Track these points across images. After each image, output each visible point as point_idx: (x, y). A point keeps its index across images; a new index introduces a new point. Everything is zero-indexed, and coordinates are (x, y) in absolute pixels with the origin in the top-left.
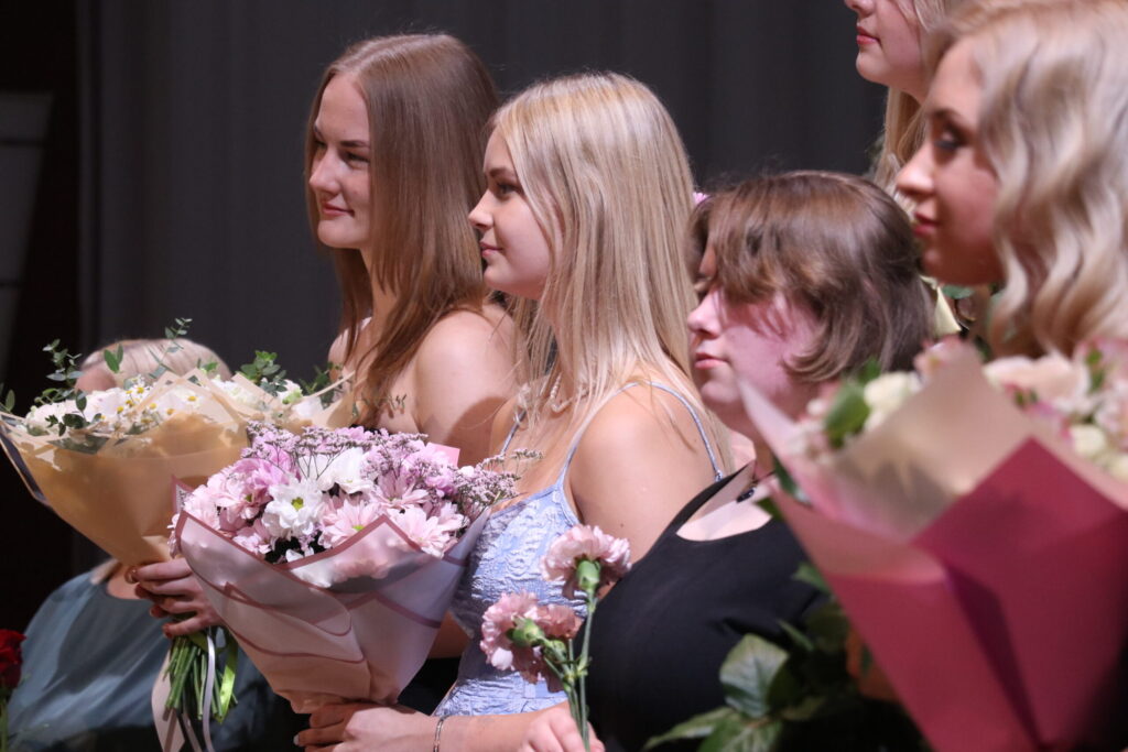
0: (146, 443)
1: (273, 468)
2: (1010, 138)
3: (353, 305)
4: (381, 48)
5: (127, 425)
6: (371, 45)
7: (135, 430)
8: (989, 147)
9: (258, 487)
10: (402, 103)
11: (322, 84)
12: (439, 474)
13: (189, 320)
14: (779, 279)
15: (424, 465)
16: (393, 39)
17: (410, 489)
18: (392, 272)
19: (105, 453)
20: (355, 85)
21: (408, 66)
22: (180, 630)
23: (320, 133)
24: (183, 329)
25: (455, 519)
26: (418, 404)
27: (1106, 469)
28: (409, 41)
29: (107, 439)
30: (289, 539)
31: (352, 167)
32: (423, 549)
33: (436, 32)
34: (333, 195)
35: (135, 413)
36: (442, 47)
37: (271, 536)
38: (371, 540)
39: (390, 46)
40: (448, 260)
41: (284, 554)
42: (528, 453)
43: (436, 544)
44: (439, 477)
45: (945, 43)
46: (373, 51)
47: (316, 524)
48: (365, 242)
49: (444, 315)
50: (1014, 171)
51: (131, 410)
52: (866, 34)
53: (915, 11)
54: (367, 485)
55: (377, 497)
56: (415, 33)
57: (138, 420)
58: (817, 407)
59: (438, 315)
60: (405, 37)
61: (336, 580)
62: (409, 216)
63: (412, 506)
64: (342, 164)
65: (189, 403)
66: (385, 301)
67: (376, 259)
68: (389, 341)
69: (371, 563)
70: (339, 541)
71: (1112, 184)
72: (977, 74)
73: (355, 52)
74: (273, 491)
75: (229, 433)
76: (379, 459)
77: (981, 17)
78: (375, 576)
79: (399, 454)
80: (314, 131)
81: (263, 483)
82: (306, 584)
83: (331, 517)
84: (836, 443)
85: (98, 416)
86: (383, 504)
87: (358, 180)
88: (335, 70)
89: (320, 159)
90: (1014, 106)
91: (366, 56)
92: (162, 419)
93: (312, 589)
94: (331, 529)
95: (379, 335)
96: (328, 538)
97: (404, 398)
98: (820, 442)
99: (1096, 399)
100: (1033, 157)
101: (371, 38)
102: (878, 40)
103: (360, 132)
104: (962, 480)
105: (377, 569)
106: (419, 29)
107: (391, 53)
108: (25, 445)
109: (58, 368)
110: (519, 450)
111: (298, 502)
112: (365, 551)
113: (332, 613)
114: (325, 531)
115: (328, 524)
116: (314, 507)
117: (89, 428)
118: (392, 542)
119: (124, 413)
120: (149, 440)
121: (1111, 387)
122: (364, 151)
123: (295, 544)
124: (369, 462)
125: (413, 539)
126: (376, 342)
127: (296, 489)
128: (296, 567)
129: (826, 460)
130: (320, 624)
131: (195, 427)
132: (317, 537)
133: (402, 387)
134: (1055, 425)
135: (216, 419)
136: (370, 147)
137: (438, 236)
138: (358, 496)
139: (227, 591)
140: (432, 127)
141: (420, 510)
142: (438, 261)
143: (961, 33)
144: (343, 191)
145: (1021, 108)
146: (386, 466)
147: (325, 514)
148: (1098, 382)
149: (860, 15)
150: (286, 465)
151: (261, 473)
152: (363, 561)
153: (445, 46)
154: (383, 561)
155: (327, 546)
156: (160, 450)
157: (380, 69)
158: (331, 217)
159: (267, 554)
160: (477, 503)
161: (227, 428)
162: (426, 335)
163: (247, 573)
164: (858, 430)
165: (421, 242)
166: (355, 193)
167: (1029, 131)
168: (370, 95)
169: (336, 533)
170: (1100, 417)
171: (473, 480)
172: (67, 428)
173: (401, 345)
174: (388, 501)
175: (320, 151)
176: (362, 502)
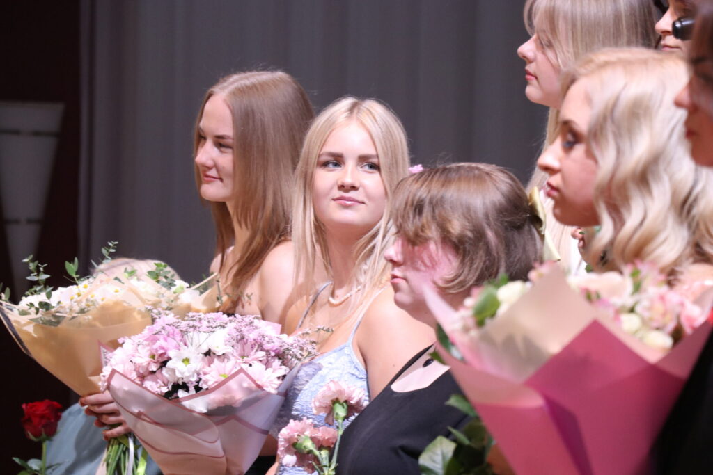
0: (88, 319)
1: (169, 339)
2: (607, 140)
3: (222, 237)
4: (241, 79)
5: (77, 308)
6: (235, 77)
7: (82, 311)
8: (594, 145)
9: (161, 352)
10: (253, 112)
11: (205, 100)
12: (273, 342)
13: (116, 243)
14: (433, 233)
15: (263, 336)
16: (248, 74)
17: (254, 350)
18: (246, 216)
19: (63, 326)
20: (225, 100)
21: (257, 90)
22: (112, 434)
23: (203, 131)
24: (113, 248)
25: (281, 369)
26: (261, 299)
27: (641, 339)
28: (259, 75)
29: (65, 317)
30: (181, 383)
31: (222, 152)
32: (265, 388)
33: (275, 70)
34: (210, 168)
35: (81, 301)
36: (278, 79)
37: (168, 381)
38: (233, 384)
39: (247, 78)
40: (281, 208)
41: (177, 392)
42: (325, 329)
43: (272, 385)
44: (273, 344)
45: (571, 80)
46: (237, 81)
47: (198, 374)
48: (229, 198)
49: (278, 243)
50: (607, 160)
51: (79, 299)
52: (530, 74)
53: (558, 61)
54: (228, 350)
55: (234, 356)
56: (261, 70)
57: (83, 305)
58: (469, 302)
59: (274, 242)
60: (257, 73)
61: (210, 408)
62: (257, 180)
63: (255, 362)
64: (216, 150)
65: (115, 294)
66: (242, 234)
67: (236, 208)
68: (245, 259)
69: (233, 397)
70: (213, 384)
71: (665, 170)
72: (588, 100)
73: (225, 81)
74: (171, 354)
75: (140, 312)
76: (235, 333)
77: (592, 66)
78: (234, 406)
79: (248, 331)
80: (199, 129)
81: (163, 348)
82: (191, 411)
83: (207, 369)
84: (480, 324)
85: (59, 303)
86: (238, 361)
87: (226, 160)
88: (212, 92)
89: (202, 147)
90: (609, 121)
91: (232, 83)
92: (98, 304)
93: (194, 414)
94: (207, 377)
95: (238, 256)
96: (206, 382)
97: (252, 294)
98: (471, 322)
99: (636, 297)
100: (619, 151)
101: (235, 73)
102: (536, 78)
103: (227, 130)
104: (554, 345)
105: (237, 401)
106: (265, 68)
107: (248, 82)
108: (16, 321)
109: (33, 273)
110: (319, 327)
111: (186, 360)
112: (229, 391)
113: (207, 428)
114: (204, 378)
115: (205, 374)
116: (197, 363)
117: (53, 310)
118: (245, 385)
119: (75, 300)
120: (90, 317)
121: (645, 291)
122: (230, 141)
123: (185, 387)
124: (229, 335)
125: (259, 382)
126: (237, 260)
127: (186, 352)
128: (185, 400)
129: (474, 333)
130: (198, 435)
131: (118, 309)
132: (198, 382)
133: (252, 289)
134: (611, 313)
135: (131, 303)
136: (233, 139)
137: (275, 194)
138: (223, 357)
139: (139, 416)
140: (271, 126)
141: (260, 364)
142: (274, 210)
143: (580, 75)
144: (216, 166)
145: (613, 122)
146: (239, 337)
147: (203, 368)
148: (637, 288)
149: (527, 62)
150: (178, 337)
151: (161, 343)
152: (227, 396)
153: (280, 78)
154: (239, 396)
155: (205, 387)
156: (98, 324)
157: (241, 92)
158: (208, 182)
159: (166, 393)
160: (293, 359)
161: (138, 309)
162: (267, 255)
163: (152, 405)
164: (493, 315)
165: (264, 197)
166: (223, 167)
167: (618, 136)
168: (233, 107)
169: (210, 379)
170: (638, 309)
171: (292, 345)
172: (40, 310)
173: (251, 263)
174: (241, 359)
175: (202, 141)
176: (226, 360)
